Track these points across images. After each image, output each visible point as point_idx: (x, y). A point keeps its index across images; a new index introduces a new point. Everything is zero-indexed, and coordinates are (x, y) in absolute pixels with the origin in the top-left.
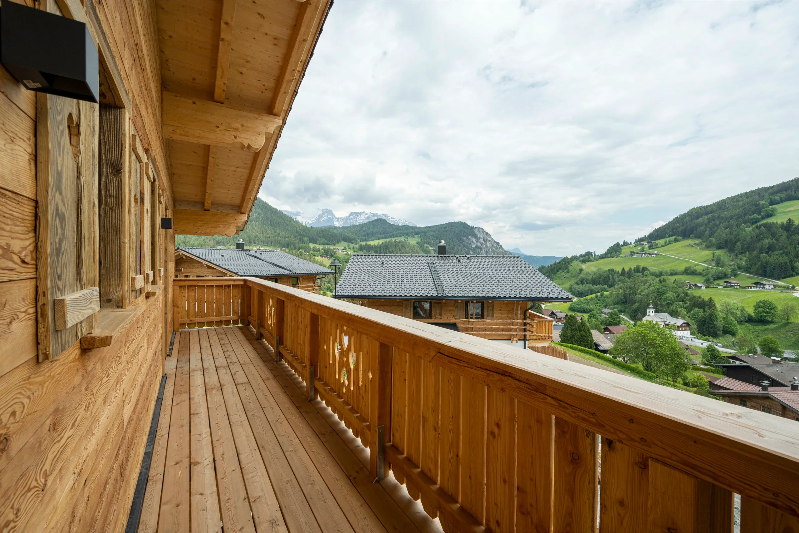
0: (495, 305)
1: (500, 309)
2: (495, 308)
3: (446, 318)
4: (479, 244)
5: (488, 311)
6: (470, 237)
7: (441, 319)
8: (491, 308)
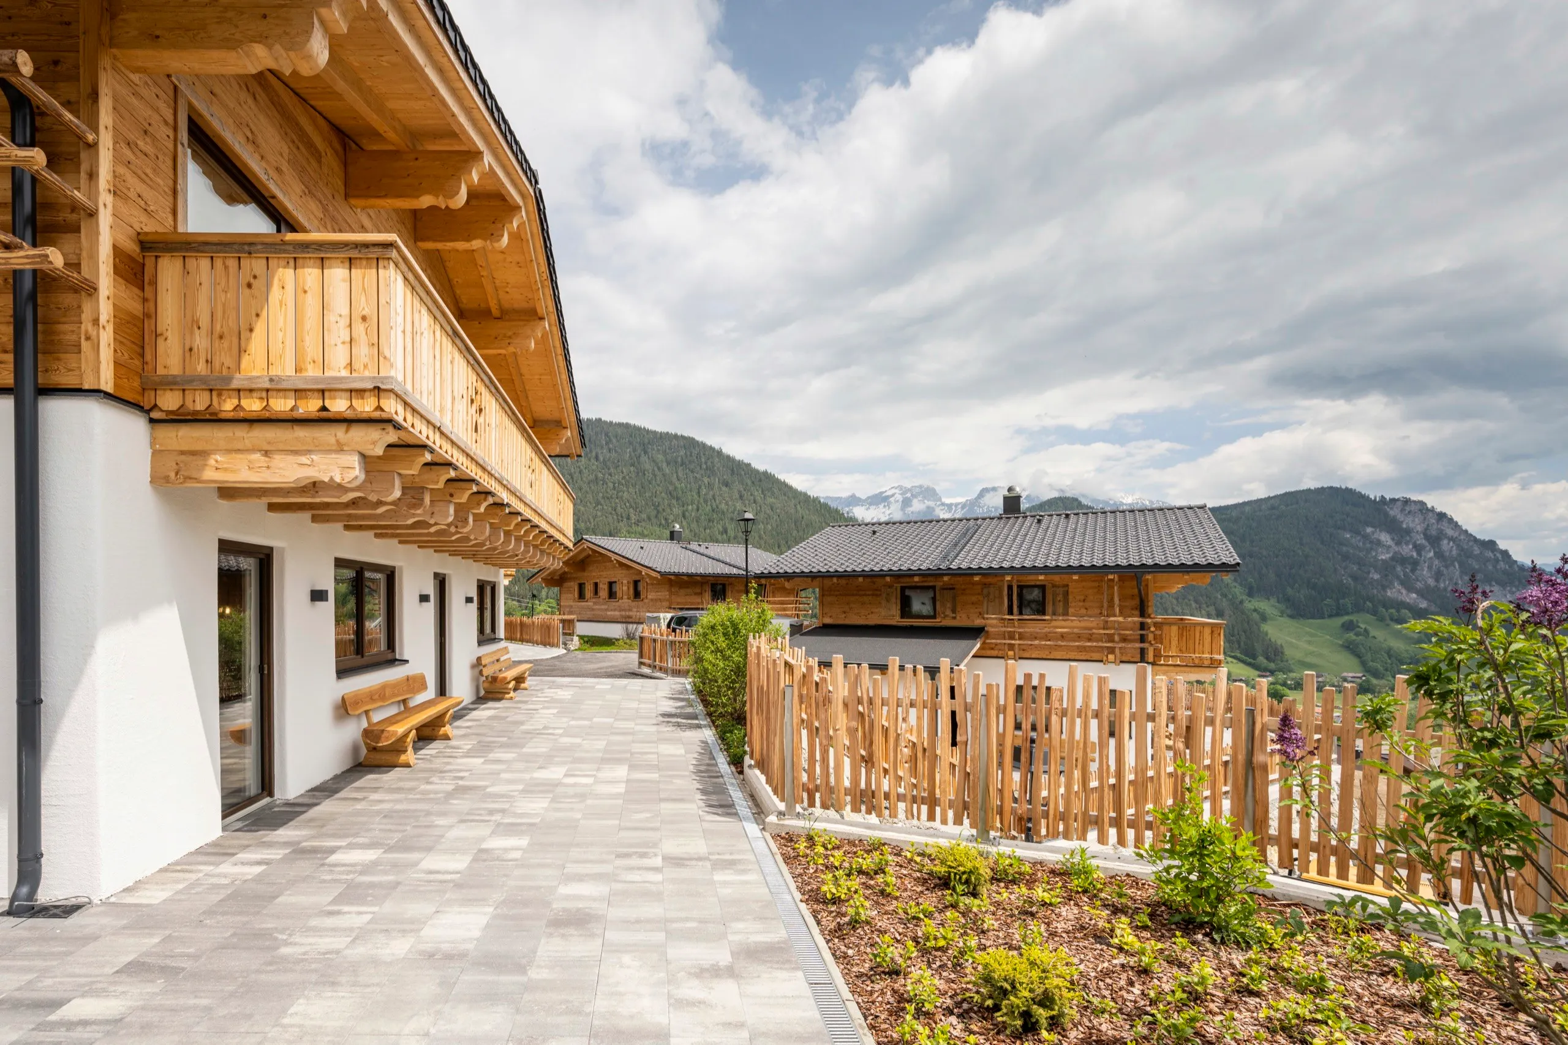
0: (1070, 590)
1: (1082, 598)
2: (1070, 597)
3: (964, 616)
4: (1407, 550)
5: (1054, 604)
6: (1369, 530)
7: (954, 618)
8: (1060, 597)
